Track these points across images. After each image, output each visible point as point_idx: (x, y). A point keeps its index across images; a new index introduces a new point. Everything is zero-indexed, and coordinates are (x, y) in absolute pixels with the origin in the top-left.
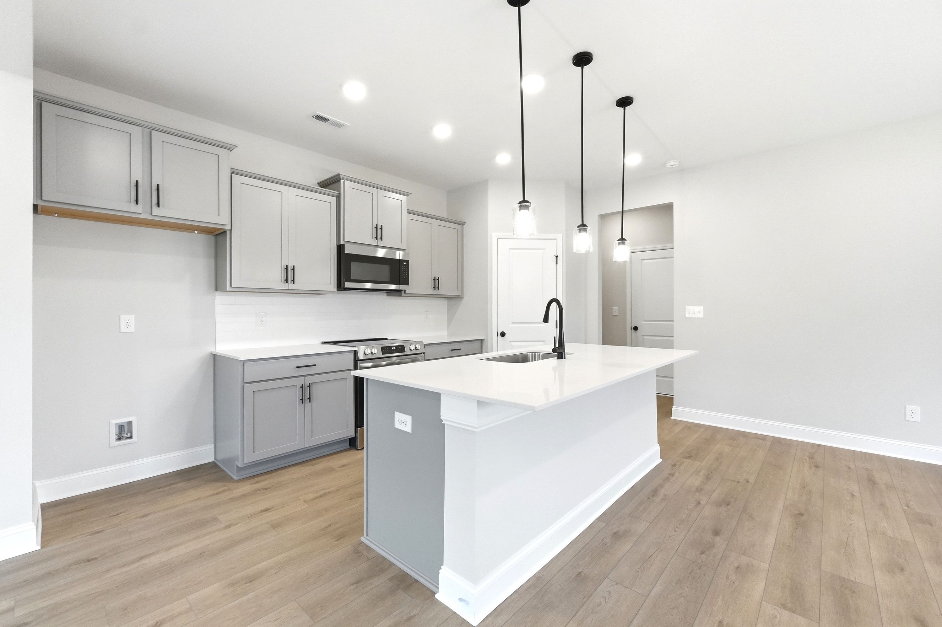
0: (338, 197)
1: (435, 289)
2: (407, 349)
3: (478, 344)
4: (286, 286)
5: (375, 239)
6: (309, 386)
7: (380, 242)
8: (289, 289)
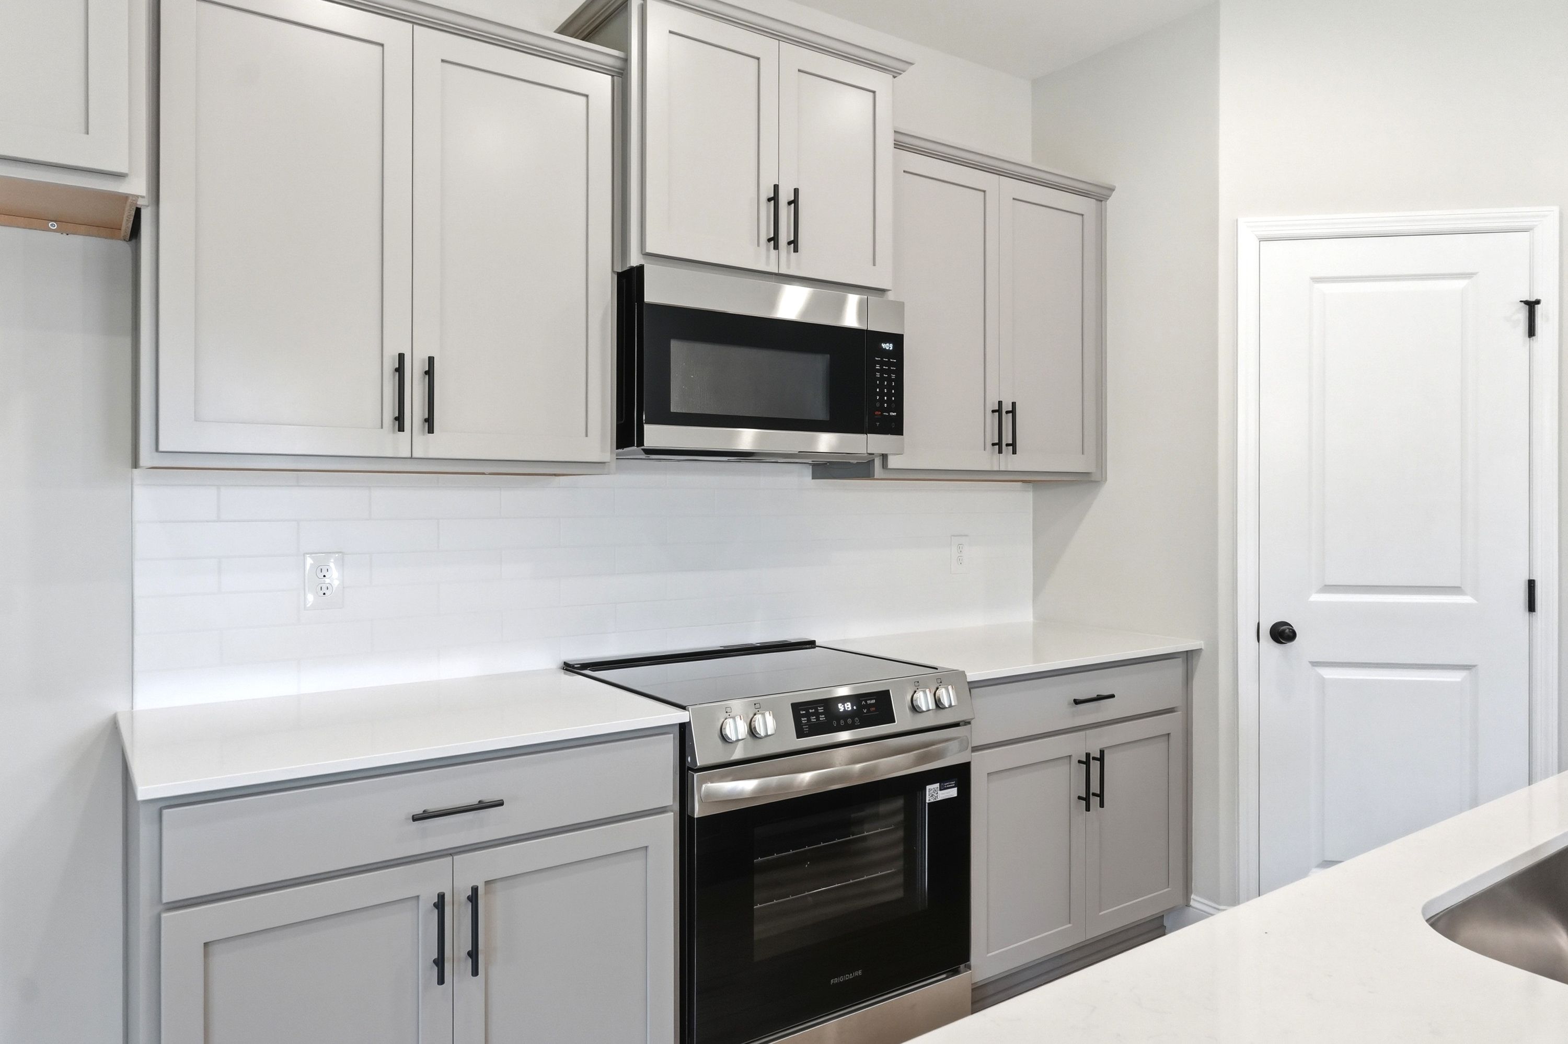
0: (620, 74)
1: (1000, 452)
2: (899, 707)
3: (1176, 670)
4: (399, 445)
5: (768, 250)
6: (474, 898)
7: (788, 260)
8: (414, 456)
